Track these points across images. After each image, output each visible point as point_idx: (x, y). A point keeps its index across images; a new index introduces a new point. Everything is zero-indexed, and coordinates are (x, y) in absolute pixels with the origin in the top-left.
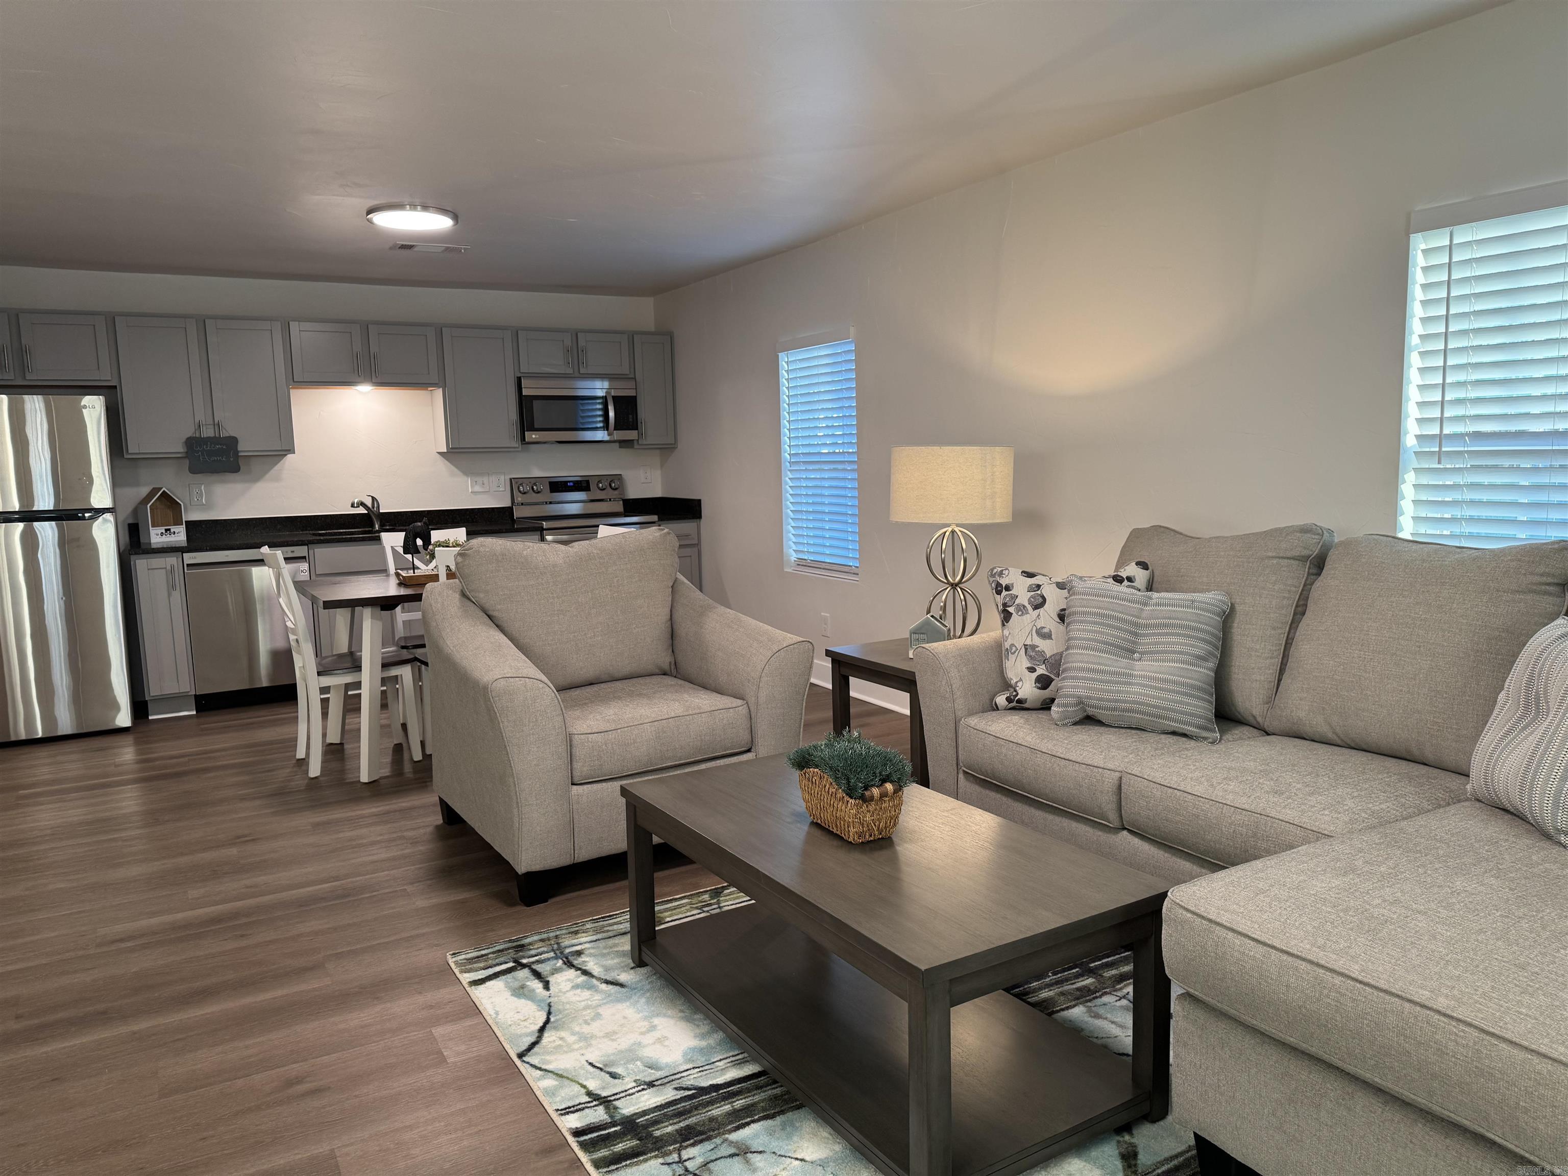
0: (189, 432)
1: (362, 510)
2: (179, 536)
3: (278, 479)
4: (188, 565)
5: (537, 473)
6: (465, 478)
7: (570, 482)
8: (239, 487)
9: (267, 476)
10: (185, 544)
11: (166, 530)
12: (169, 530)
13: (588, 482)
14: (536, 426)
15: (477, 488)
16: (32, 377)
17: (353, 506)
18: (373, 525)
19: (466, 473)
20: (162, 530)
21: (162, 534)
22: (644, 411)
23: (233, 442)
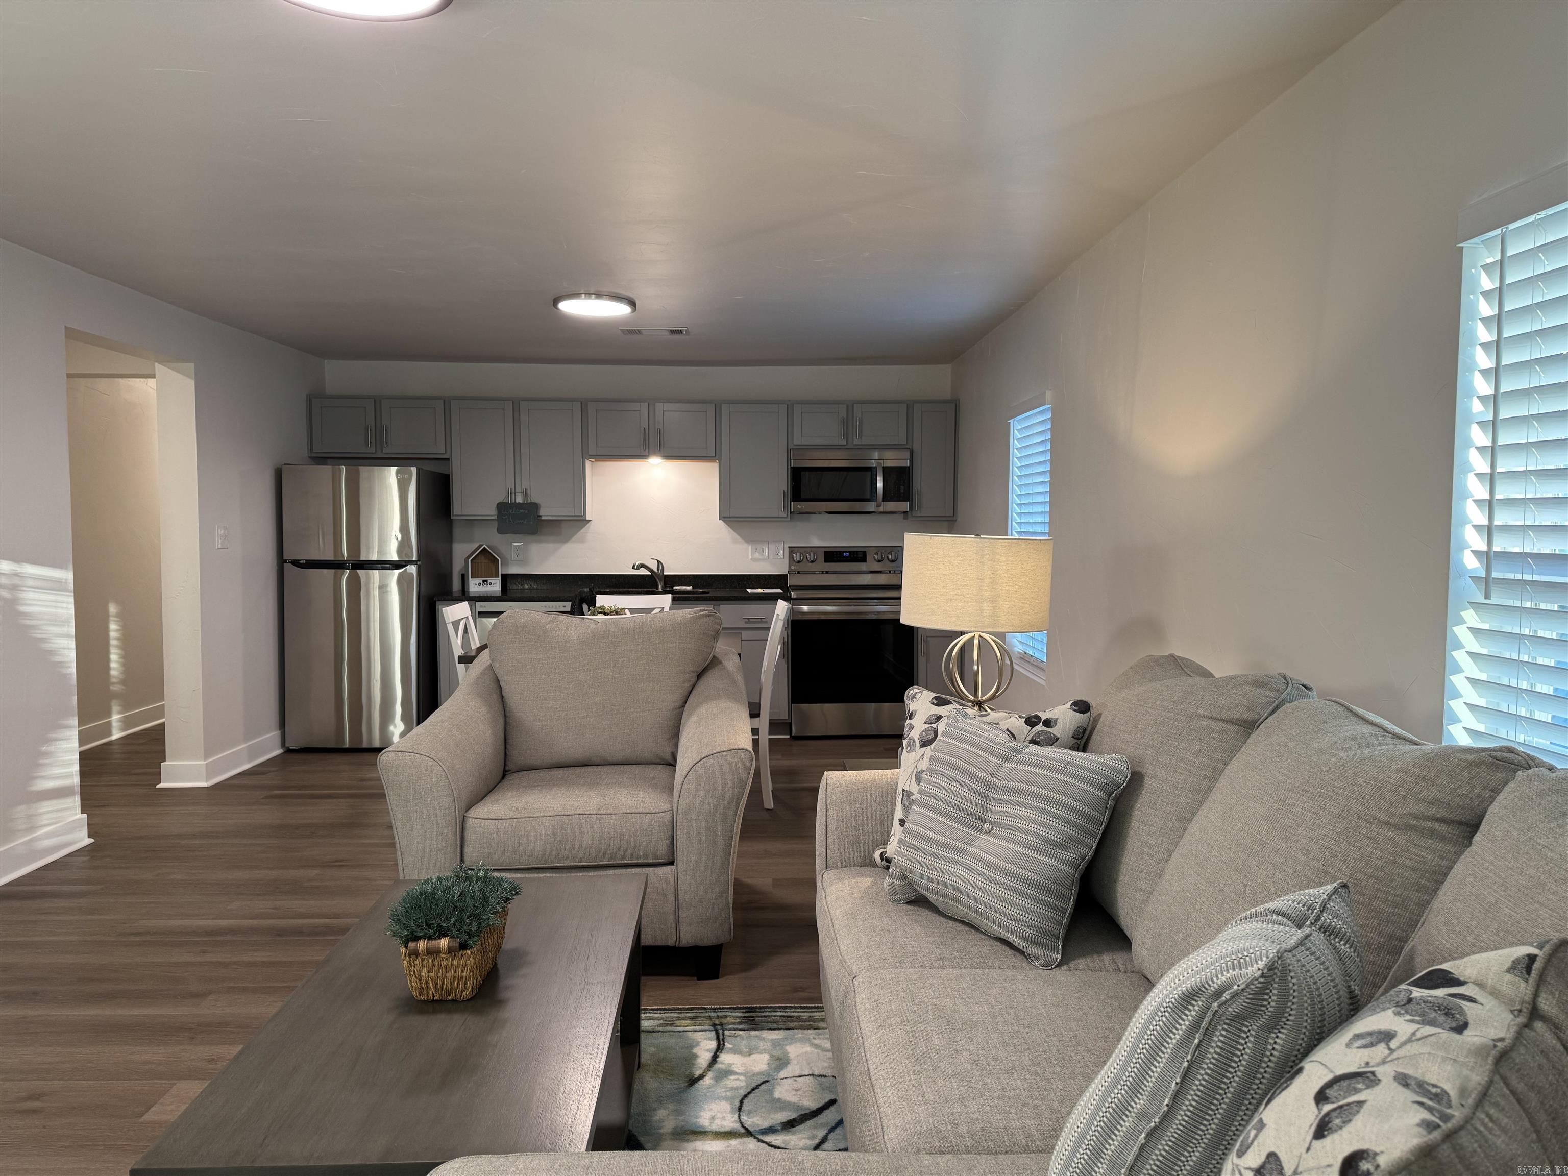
0: (501, 498)
1: (643, 572)
2: (495, 586)
3: (582, 541)
4: (479, 612)
5: (816, 542)
6: (746, 545)
7: (845, 552)
8: (550, 546)
9: (573, 539)
10: (499, 594)
11: (484, 581)
12: (487, 581)
13: (864, 553)
14: (803, 497)
15: (757, 555)
16: (388, 451)
17: (633, 568)
18: (657, 587)
19: (749, 540)
20: (480, 580)
21: (480, 584)
22: (921, 482)
23: (535, 507)
